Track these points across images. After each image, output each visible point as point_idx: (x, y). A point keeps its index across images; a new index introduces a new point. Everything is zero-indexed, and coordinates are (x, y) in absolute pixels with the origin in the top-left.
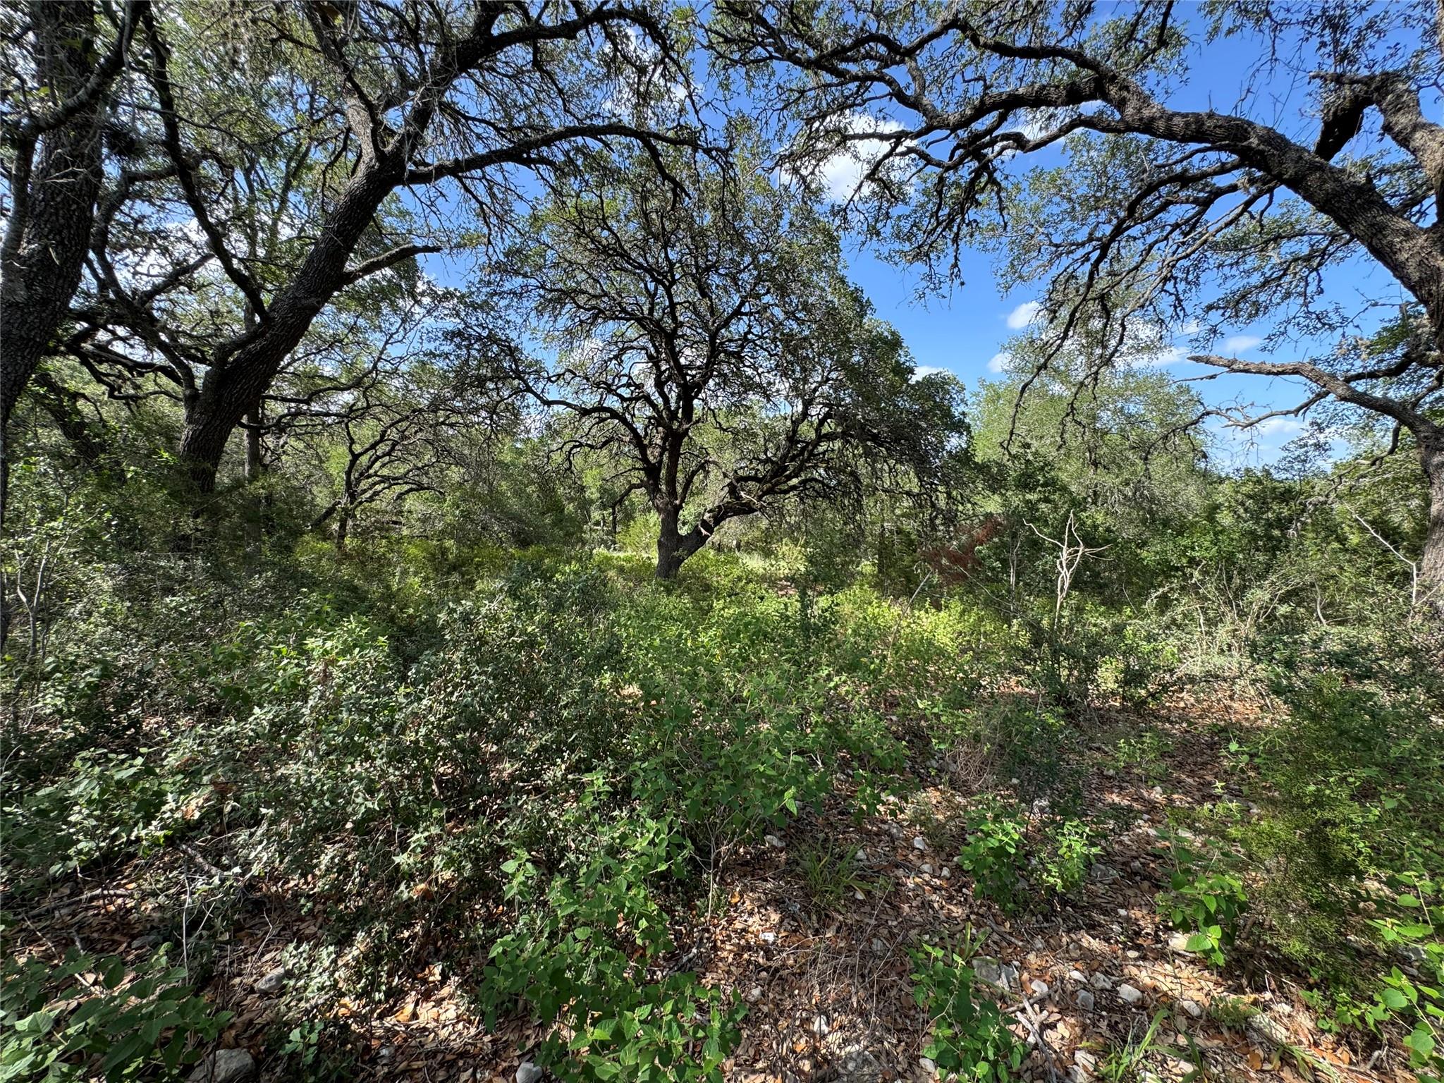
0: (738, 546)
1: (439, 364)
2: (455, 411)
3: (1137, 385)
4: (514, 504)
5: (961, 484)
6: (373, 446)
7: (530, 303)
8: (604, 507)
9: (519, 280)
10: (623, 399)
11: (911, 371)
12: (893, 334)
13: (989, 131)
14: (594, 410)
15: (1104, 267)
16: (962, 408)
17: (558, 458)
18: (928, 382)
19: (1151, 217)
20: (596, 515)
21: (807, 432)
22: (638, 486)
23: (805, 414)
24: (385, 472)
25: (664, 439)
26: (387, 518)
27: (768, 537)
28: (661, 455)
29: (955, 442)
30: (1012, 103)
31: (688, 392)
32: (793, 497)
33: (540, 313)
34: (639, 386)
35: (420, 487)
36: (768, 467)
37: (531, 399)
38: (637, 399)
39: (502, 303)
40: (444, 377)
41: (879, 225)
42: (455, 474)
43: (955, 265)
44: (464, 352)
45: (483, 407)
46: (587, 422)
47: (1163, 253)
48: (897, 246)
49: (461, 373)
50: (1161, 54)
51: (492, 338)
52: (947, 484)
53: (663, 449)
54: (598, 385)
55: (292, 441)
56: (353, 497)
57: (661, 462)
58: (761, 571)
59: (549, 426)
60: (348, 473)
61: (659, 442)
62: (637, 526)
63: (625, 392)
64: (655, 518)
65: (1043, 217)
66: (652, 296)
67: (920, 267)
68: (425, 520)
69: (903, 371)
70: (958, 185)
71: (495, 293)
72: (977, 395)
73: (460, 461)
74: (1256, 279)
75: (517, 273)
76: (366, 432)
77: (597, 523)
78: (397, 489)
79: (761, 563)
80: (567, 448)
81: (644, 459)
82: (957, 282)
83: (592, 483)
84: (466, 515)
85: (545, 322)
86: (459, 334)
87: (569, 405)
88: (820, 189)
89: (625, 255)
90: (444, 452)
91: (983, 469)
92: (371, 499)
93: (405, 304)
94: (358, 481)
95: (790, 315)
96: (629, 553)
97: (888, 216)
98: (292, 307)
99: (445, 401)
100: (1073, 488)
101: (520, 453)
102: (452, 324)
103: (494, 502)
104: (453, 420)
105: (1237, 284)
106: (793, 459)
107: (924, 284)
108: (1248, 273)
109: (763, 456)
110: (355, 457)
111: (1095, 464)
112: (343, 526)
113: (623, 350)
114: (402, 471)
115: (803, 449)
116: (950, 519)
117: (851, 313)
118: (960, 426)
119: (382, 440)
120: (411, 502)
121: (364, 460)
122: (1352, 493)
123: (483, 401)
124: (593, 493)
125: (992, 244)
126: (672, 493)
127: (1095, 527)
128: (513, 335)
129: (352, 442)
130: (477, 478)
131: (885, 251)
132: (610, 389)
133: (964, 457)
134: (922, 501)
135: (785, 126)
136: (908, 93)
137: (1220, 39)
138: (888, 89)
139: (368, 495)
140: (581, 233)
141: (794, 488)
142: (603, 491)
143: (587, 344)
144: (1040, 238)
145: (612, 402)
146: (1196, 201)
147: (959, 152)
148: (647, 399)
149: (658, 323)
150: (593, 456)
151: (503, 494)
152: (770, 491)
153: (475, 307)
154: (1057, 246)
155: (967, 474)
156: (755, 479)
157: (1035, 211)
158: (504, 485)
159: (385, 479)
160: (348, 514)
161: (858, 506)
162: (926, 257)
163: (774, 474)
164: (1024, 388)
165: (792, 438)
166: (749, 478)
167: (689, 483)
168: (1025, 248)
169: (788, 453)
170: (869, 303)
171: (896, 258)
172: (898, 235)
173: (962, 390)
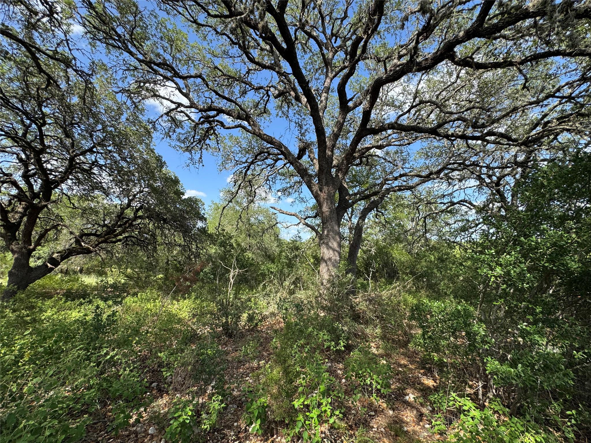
0: (81, 271)
3: (260, 211)
5: (201, 242)
11: (183, 194)
12: (176, 177)
13: (214, 117)
15: (249, 173)
16: (203, 212)
18: (190, 199)
19: (263, 160)
21: (129, 213)
23: (129, 205)
25: (25, 209)
27: (103, 263)
28: (21, 218)
29: (200, 224)
30: (220, 111)
31: (50, 184)
32: (119, 245)
34: (8, 175)
36: (105, 229)
38: (4, 182)
41: (171, 134)
43: (201, 158)
47: (266, 172)
48: (178, 144)
50: (265, 115)
52: (196, 242)
53: (23, 215)
57: (20, 222)
58: (94, 284)
61: (20, 210)
64: (11, 257)
65: (233, 150)
66: (27, 128)
67: (187, 154)
69: (179, 194)
70: (203, 130)
72: (210, 206)
74: (288, 185)
79: (95, 280)
81: (5, 220)
82: (201, 164)
88: (143, 110)
91: (210, 236)
95: (124, 159)
97: (174, 131)
100: (243, 244)
105: (285, 185)
106: (120, 226)
107: (189, 161)
108: (287, 183)
109: (102, 223)
111: (249, 236)
115: (126, 222)
116: (197, 256)
117: (155, 165)
118: (203, 219)
122: (310, 248)
125: (216, 154)
126: (28, 242)
127: (249, 258)
131: (173, 144)
133: (203, 231)
134: (185, 248)
135: (126, 78)
136: (183, 90)
137: (278, 117)
138: (175, 86)
141: (120, 240)
144: (231, 157)
146: (273, 160)
147: (202, 120)
148: (14, 183)
149: (28, 143)
152: (105, 241)
154: (237, 161)
155: (204, 238)
156: (95, 235)
157: (230, 147)
161: (155, 250)
162: (190, 151)
163: (108, 233)
164: (224, 208)
165: (120, 216)
166: (91, 234)
167: (42, 236)
168: (227, 158)
169: (117, 223)
170: (165, 163)
171: (178, 148)
172: (179, 140)
173: (203, 204)
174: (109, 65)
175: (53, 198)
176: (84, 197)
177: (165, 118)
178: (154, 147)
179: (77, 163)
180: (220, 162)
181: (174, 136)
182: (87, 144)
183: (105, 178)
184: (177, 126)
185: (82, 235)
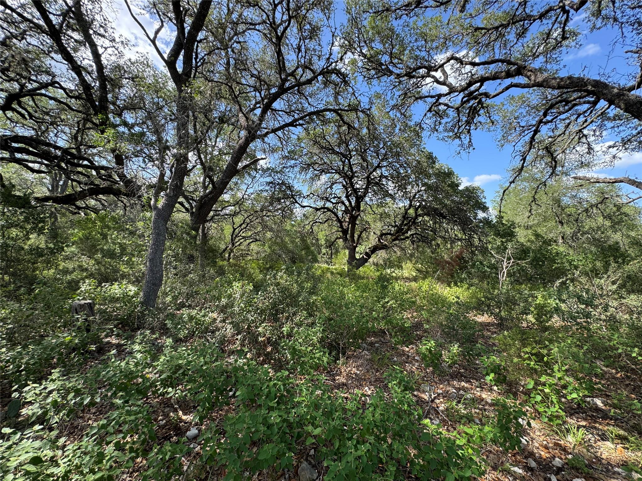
0: (385, 264)
1: (265, 194)
2: (269, 211)
4: (290, 246)
6: (241, 226)
7: (297, 169)
8: (327, 247)
9: (293, 162)
10: (333, 203)
11: (459, 185)
12: (449, 169)
13: (477, 90)
14: (322, 208)
16: (484, 200)
17: (308, 227)
18: (467, 189)
20: (324, 251)
21: (412, 212)
22: (340, 238)
23: (410, 206)
24: (244, 235)
25: (350, 219)
26: (244, 252)
28: (349, 225)
29: (481, 215)
30: (483, 80)
31: (359, 199)
33: (301, 173)
34: (339, 198)
35: (257, 240)
36: (396, 228)
37: (297, 205)
38: (338, 203)
39: (287, 170)
40: (266, 199)
41: (437, 127)
42: (269, 235)
43: (470, 141)
44: (273, 189)
45: (279, 209)
46: (319, 213)
48: (446, 134)
49: (272, 197)
51: (283, 183)
53: (349, 223)
54: (322, 198)
55: (213, 225)
56: (233, 244)
57: (348, 228)
59: (304, 215)
60: (232, 236)
61: (347, 220)
62: (340, 256)
63: (334, 201)
64: (347, 252)
66: (344, 163)
67: (457, 141)
68: (258, 253)
69: (455, 185)
71: (284, 167)
73: (271, 230)
75: (292, 159)
76: (238, 220)
77: (324, 254)
78: (248, 241)
80: (311, 223)
81: (341, 227)
82: (472, 148)
83: (322, 236)
84: (273, 251)
85: (303, 176)
86: (272, 183)
87: (311, 207)
88: (410, 116)
89: (333, 149)
90: (265, 227)
92: (239, 245)
93: (253, 173)
94: (235, 238)
95: (402, 166)
96: (337, 266)
97: (440, 123)
98: (222, 183)
99: (266, 207)
101: (293, 226)
102: (269, 179)
103: (283, 246)
104: (269, 214)
106: (405, 225)
107: (460, 148)
109: (393, 224)
110: (235, 229)
111: (561, 223)
112: (229, 255)
113: (333, 184)
114: (250, 234)
115: (410, 221)
118: (485, 209)
119: (244, 223)
120: (253, 246)
121: (237, 231)
123: (279, 207)
124: (323, 242)
125: (492, 129)
126: (353, 241)
128: (291, 182)
129: (234, 224)
130: (277, 236)
131: (441, 136)
132: (327, 200)
136: (441, 80)
138: (433, 80)
139: (238, 243)
140: (316, 142)
141: (408, 238)
142: (327, 241)
143: (319, 183)
144: (514, 124)
145: (328, 205)
146: (589, 102)
147: (465, 99)
148: (343, 203)
149: (345, 174)
150: (321, 226)
151: (287, 243)
152: (396, 239)
153: (277, 172)
154: (523, 127)
156: (390, 234)
158: (287, 239)
159: (244, 237)
160: (232, 251)
162: (459, 138)
163: (397, 232)
164: (504, 192)
165: (405, 216)
166: (387, 234)
167: (359, 236)
168: (509, 128)
169: (403, 222)
170: (436, 158)
171: (446, 139)
172: (446, 130)
173: (483, 192)
174: (381, 92)
175: (362, 209)
176: (380, 205)
177: (429, 115)
178: (424, 146)
179: (372, 179)
180: (500, 137)
181: (441, 128)
182: (375, 162)
183: (391, 186)
184: (441, 117)
185: (382, 235)
